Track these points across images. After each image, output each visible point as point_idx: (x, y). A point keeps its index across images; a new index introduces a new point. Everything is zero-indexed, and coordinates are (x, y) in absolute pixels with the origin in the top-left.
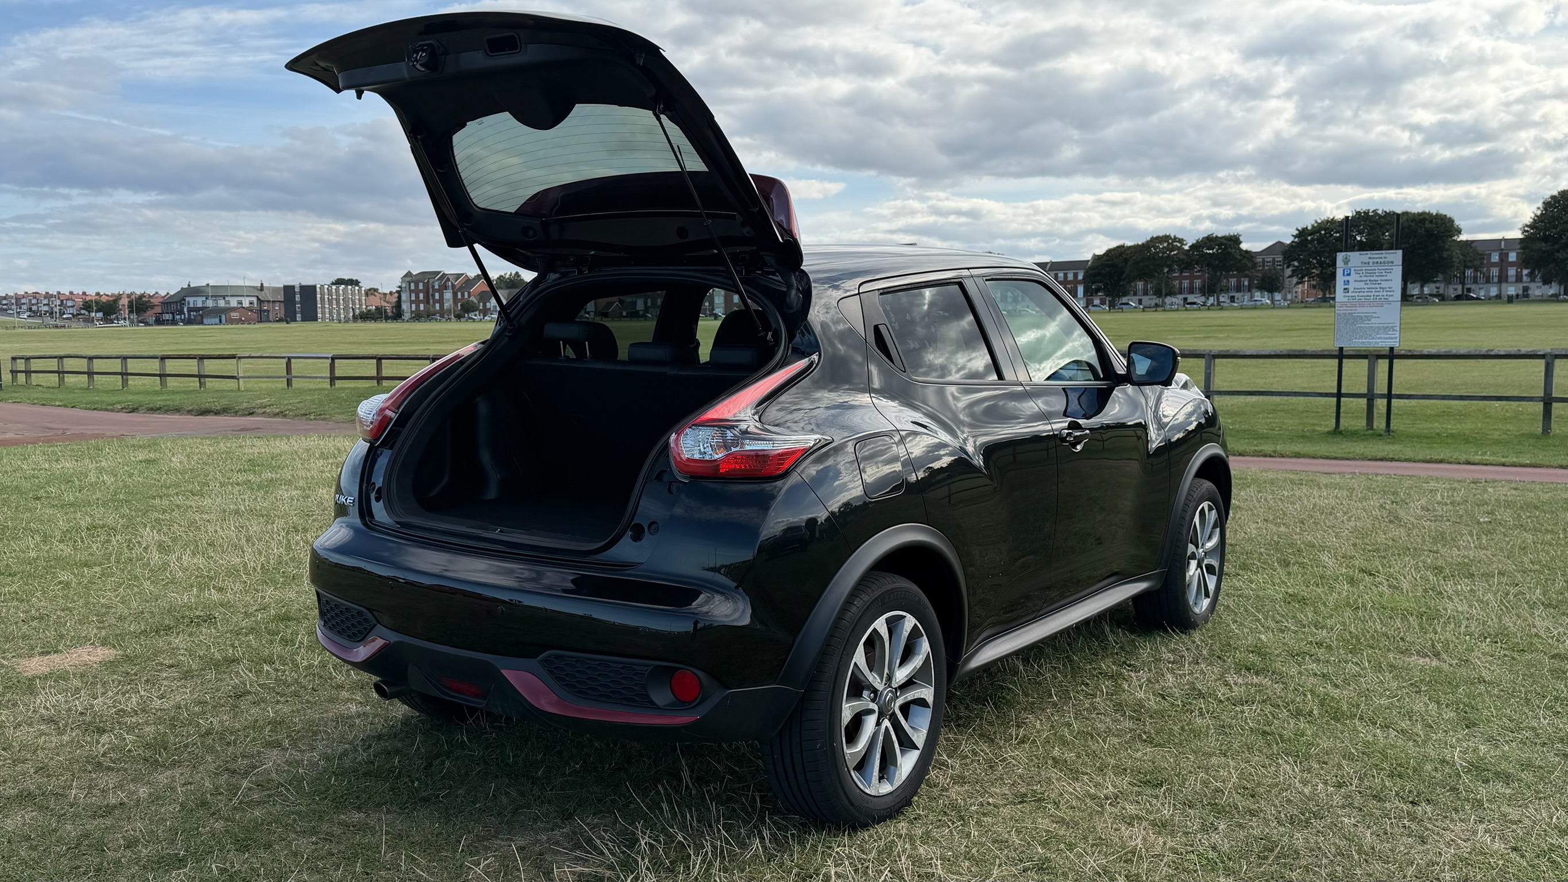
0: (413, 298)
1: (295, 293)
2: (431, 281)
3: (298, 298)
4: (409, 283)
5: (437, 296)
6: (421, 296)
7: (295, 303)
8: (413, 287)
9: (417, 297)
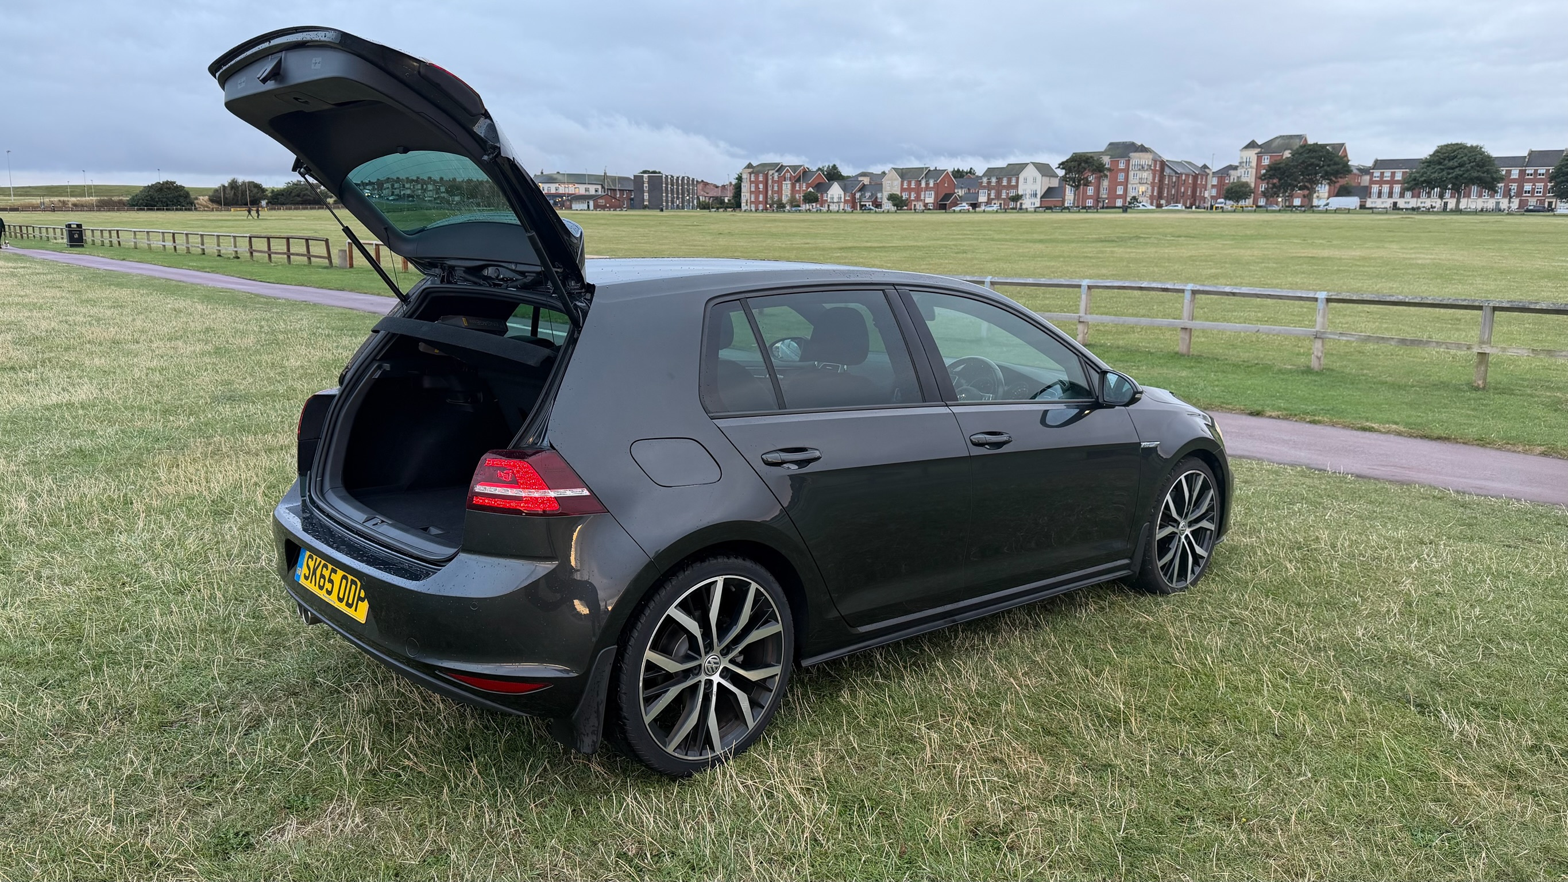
0: (753, 189)
1: (643, 183)
2: (771, 172)
3: (646, 185)
4: (750, 174)
5: (776, 188)
6: (761, 186)
7: (643, 192)
8: (753, 179)
9: (757, 187)
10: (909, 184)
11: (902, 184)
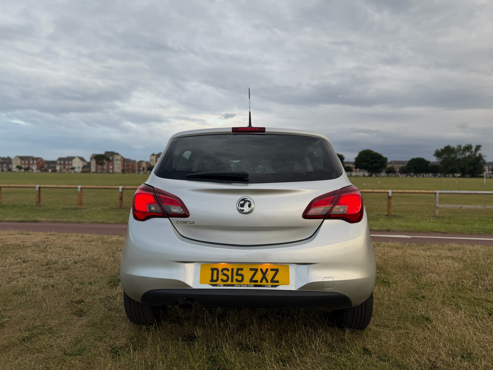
10: (25, 162)
11: (21, 162)
